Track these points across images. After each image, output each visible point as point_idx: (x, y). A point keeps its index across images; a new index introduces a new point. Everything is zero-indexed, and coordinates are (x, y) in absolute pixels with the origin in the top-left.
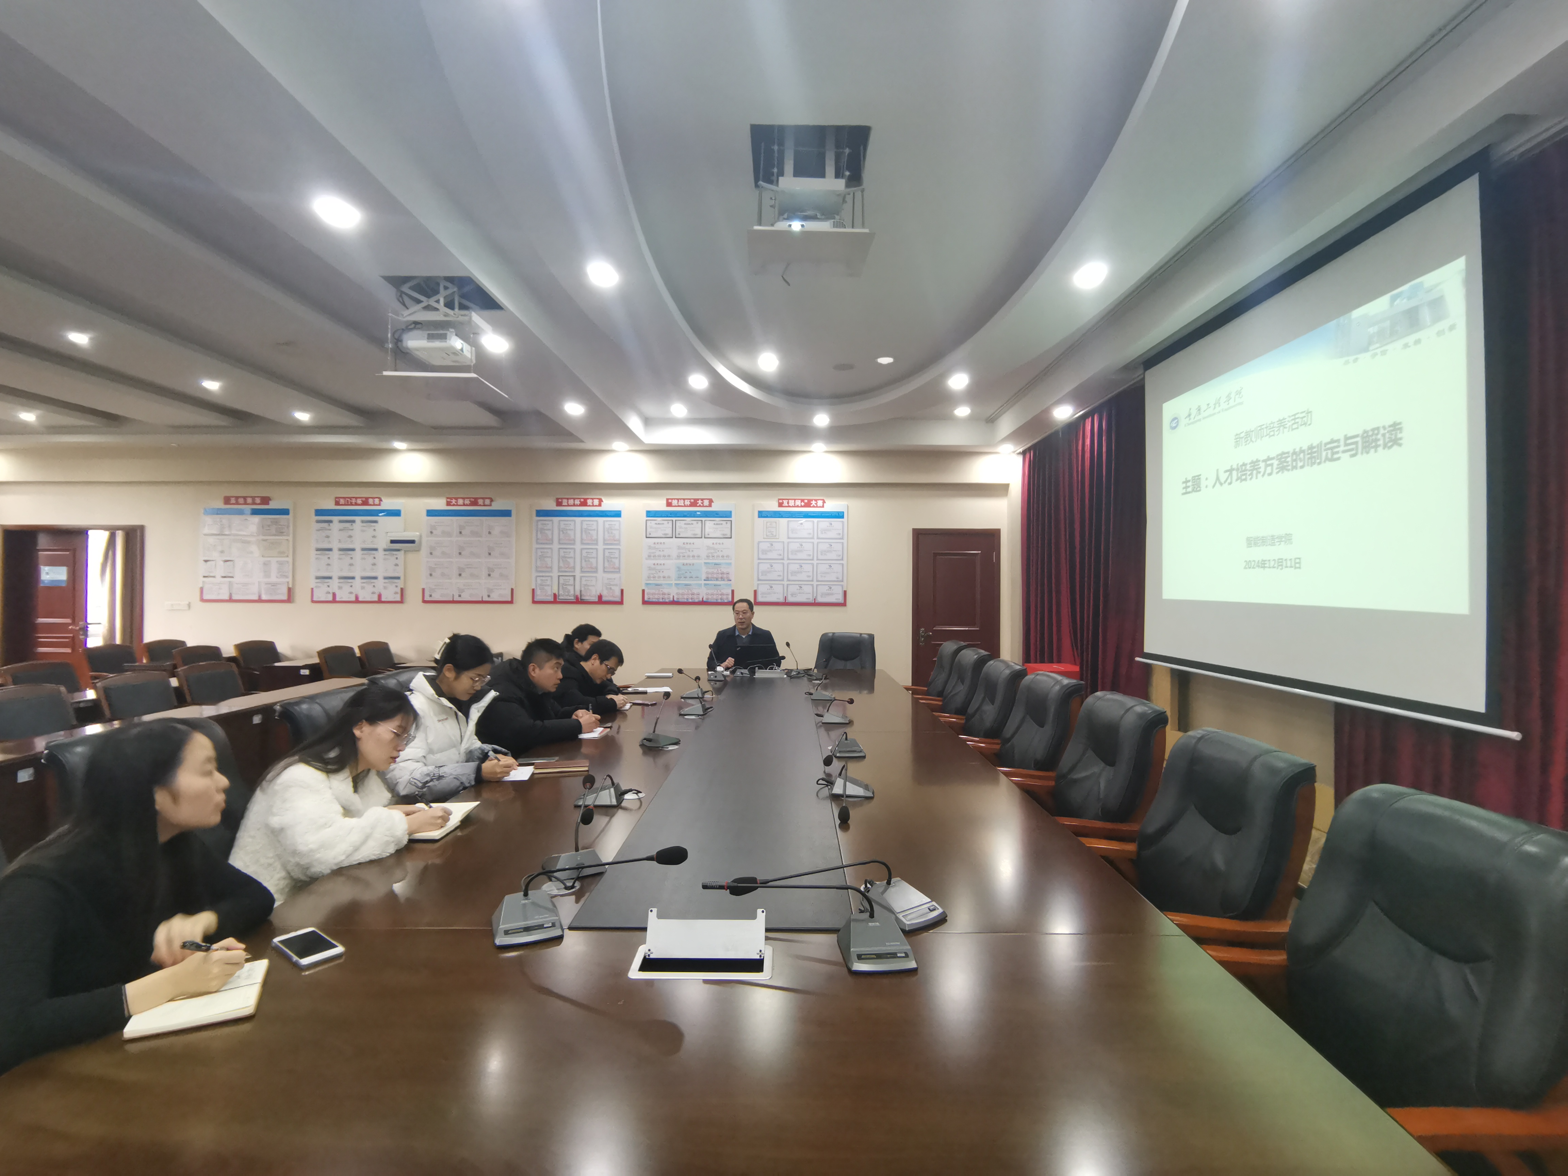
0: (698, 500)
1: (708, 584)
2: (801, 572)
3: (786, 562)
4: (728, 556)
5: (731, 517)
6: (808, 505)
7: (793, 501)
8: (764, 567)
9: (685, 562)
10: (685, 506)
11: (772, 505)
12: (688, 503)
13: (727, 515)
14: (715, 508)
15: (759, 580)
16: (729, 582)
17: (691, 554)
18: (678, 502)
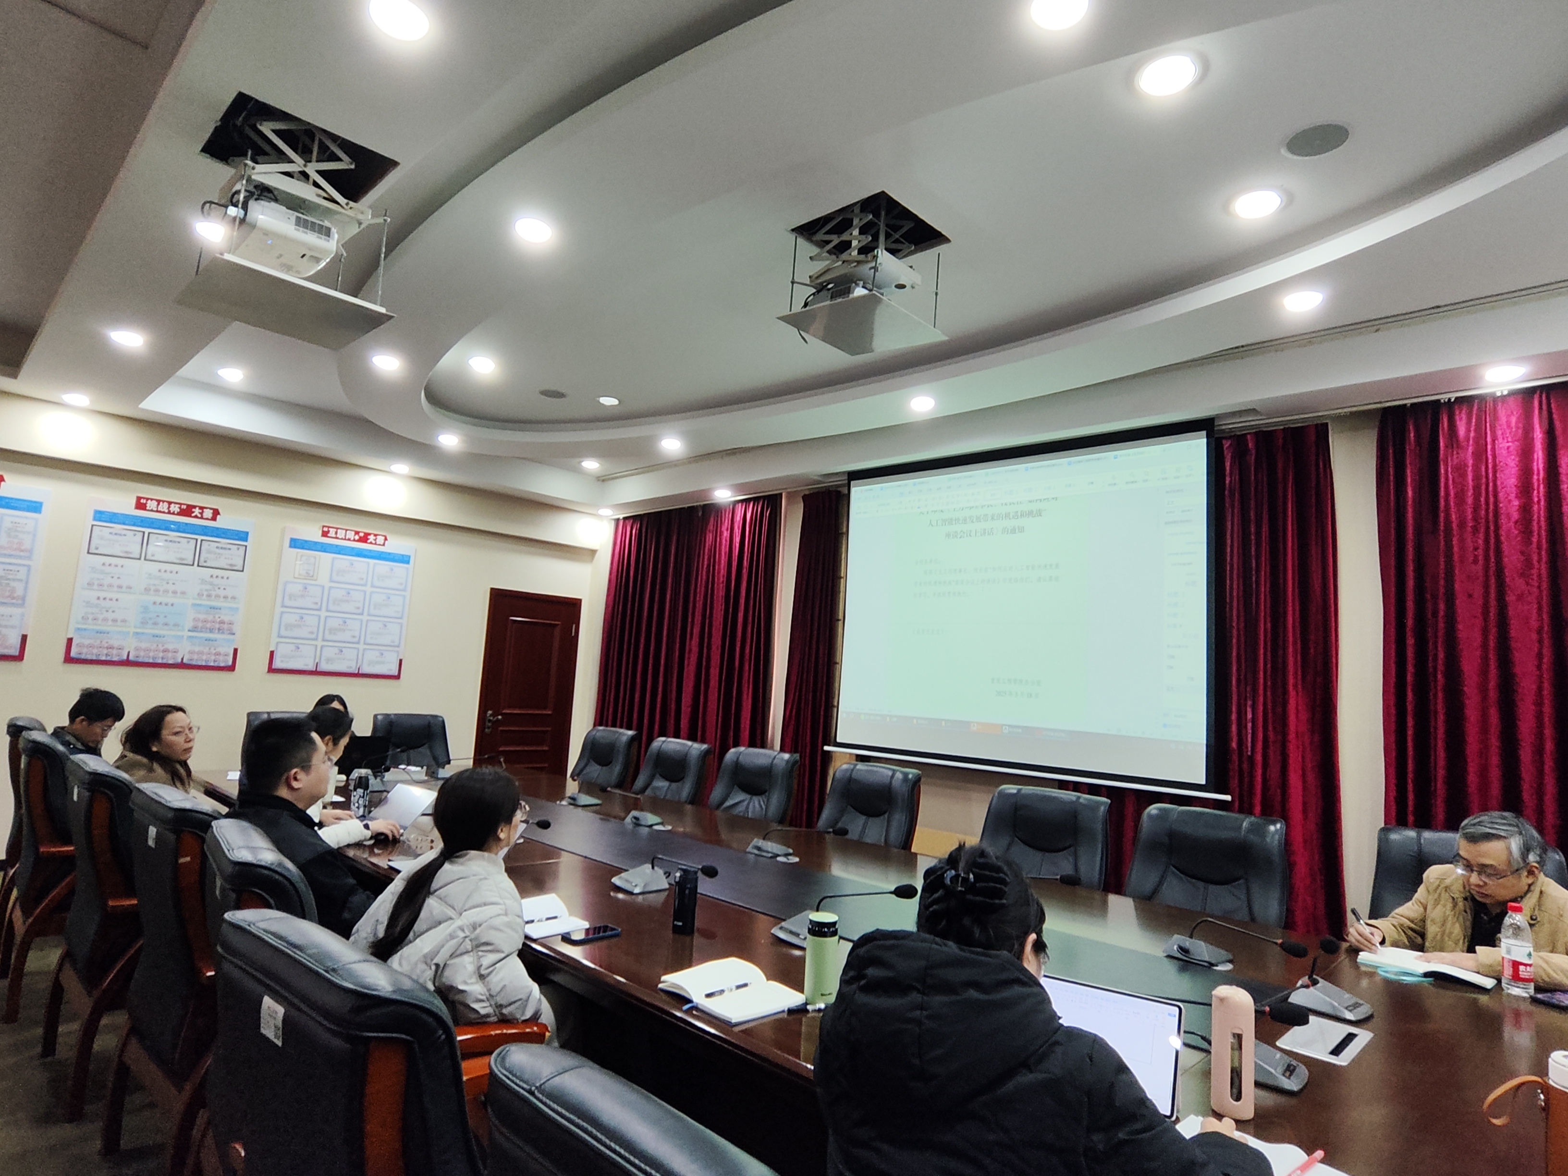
0: (195, 507)
1: (196, 637)
2: (344, 630)
3: (323, 614)
4: (234, 598)
5: (246, 540)
6: (364, 539)
7: (344, 531)
8: (291, 618)
9: (158, 599)
10: (169, 513)
11: (313, 533)
12: (175, 508)
13: (243, 536)
14: (221, 522)
15: (279, 636)
16: (232, 637)
17: (171, 588)
18: (158, 504)
